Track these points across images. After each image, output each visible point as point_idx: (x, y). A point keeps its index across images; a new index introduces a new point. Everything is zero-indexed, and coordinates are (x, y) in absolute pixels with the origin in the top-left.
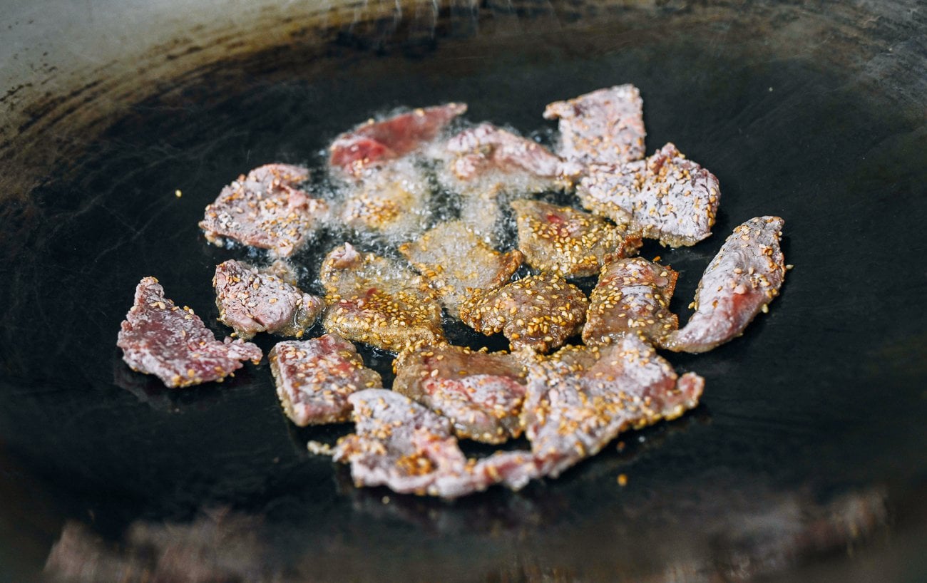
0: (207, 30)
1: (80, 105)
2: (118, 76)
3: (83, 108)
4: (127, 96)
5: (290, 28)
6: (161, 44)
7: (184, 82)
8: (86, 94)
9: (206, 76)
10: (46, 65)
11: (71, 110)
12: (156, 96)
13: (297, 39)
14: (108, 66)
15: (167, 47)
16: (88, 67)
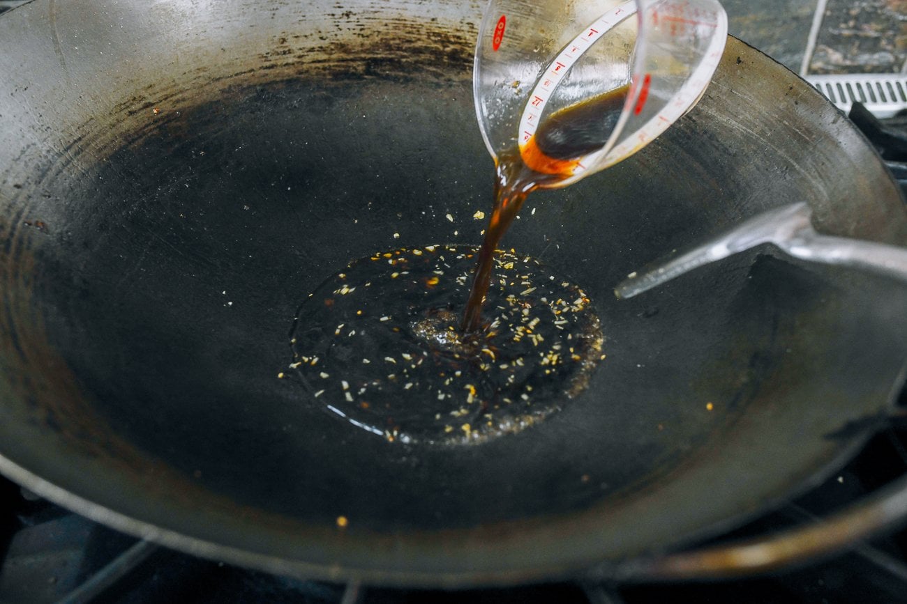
0: (157, 88)
1: (72, 158)
2: (96, 131)
4: (104, 147)
5: (220, 85)
6: (122, 102)
10: (43, 125)
12: (125, 147)
13: (226, 95)
14: (87, 123)
15: (128, 104)
16: (72, 125)
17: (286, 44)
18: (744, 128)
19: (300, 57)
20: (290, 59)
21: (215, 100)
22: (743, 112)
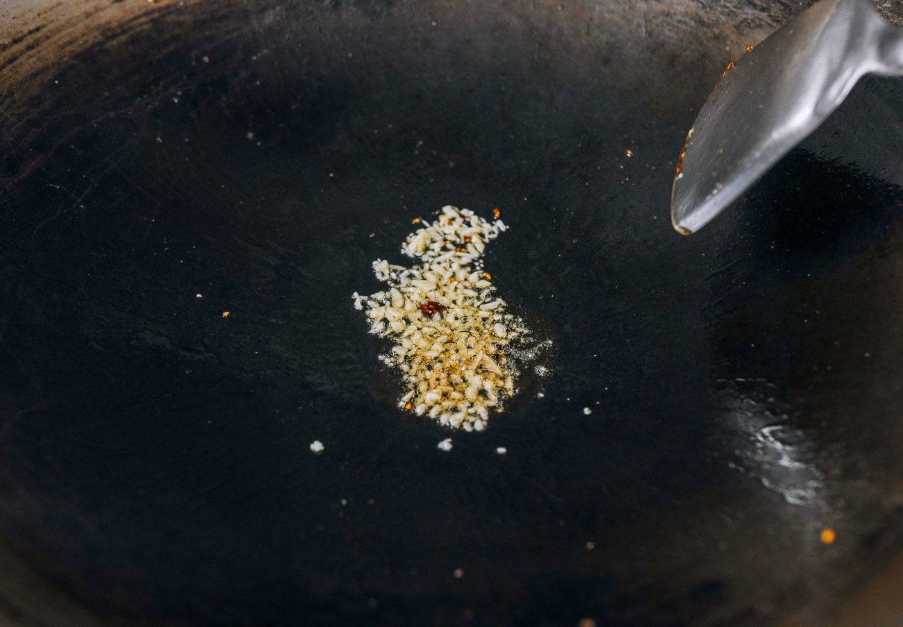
1: (22, 53)
2: (62, 20)
3: (25, 57)
4: (71, 43)
7: (131, 28)
8: (29, 40)
9: (154, 21)
11: (12, 60)
12: (101, 44)
14: (51, 9)
16: (30, 11)
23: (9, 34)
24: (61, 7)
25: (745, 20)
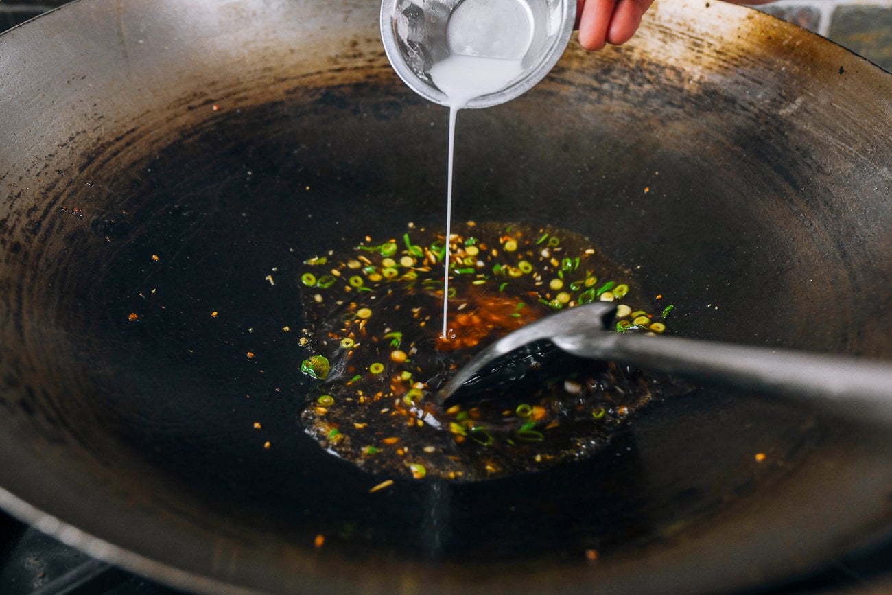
0: (219, 86)
1: (122, 148)
2: (151, 123)
3: (125, 150)
4: (158, 140)
5: (285, 86)
6: (183, 97)
7: (201, 130)
8: (128, 138)
9: (218, 124)
10: (96, 114)
11: (115, 154)
12: (179, 141)
14: (142, 115)
15: (188, 99)
16: (127, 116)
17: (357, 47)
18: (843, 144)
19: (371, 61)
20: (360, 63)
21: (278, 99)
22: (842, 127)
23: (113, 134)
24: (149, 114)
25: (667, 115)
